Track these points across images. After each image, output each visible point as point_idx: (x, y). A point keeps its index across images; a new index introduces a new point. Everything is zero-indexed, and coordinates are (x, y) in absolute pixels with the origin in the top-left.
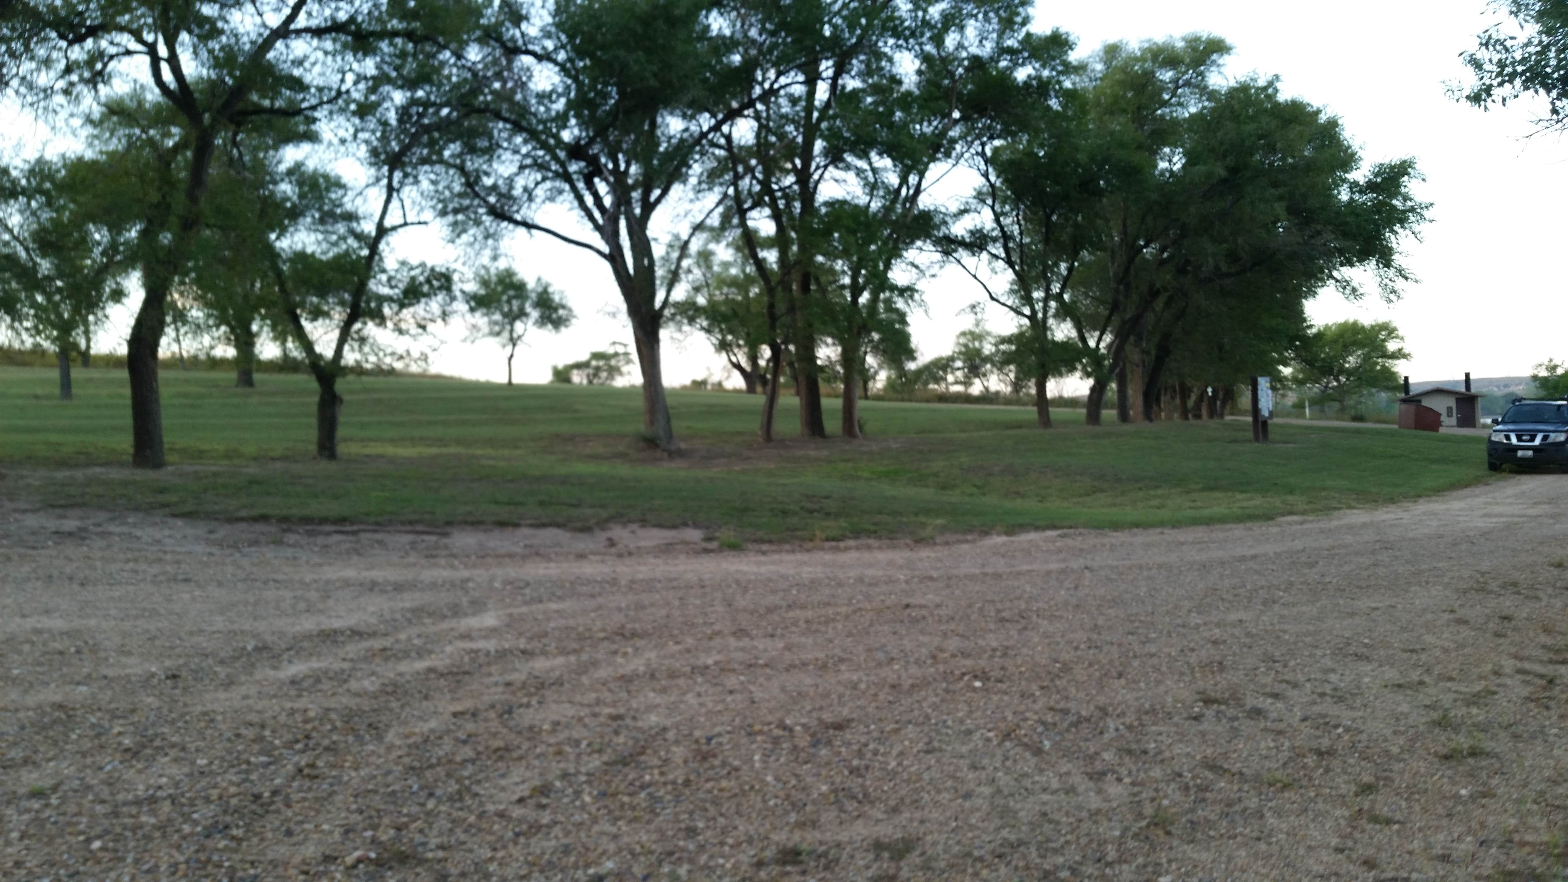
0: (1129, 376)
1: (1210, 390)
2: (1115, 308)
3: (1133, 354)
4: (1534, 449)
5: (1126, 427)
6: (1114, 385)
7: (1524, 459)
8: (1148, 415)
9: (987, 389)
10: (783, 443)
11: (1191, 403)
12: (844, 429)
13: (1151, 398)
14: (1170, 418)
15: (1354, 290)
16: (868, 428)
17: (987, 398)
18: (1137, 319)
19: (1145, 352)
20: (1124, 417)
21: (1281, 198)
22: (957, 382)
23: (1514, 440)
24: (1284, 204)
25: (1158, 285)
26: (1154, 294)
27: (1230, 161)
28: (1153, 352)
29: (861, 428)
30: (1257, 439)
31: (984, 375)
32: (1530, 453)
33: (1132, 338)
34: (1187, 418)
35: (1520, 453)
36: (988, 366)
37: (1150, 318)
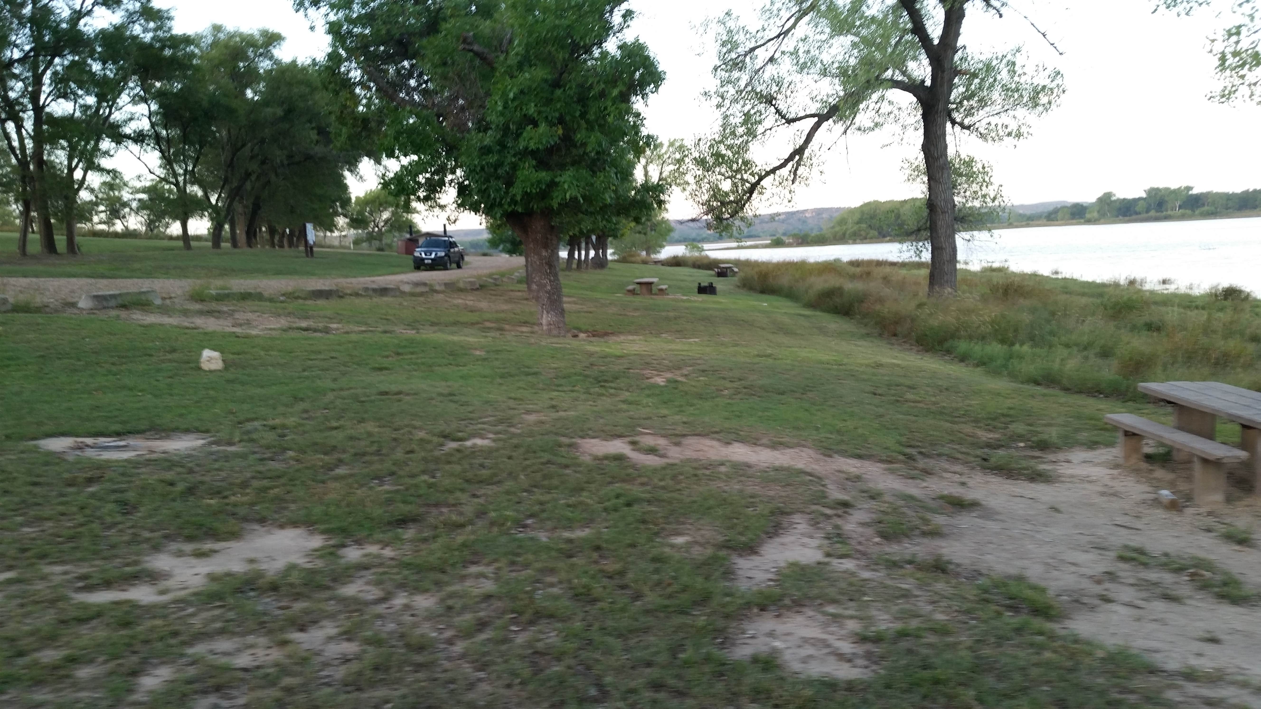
0: (237, 221)
1: (288, 230)
2: (226, 181)
3: (238, 207)
4: (432, 259)
5: (236, 250)
6: (227, 227)
7: (428, 264)
8: (250, 245)
9: (127, 228)
10: (34, 257)
11: (277, 238)
12: (68, 249)
13: (251, 234)
14: (263, 246)
15: (361, 177)
16: (83, 249)
17: (128, 234)
18: (239, 188)
19: (245, 207)
20: (235, 244)
21: (313, 129)
22: (100, 223)
23: (423, 255)
24: (315, 132)
25: (250, 170)
26: (248, 175)
27: (285, 106)
28: (251, 206)
29: (79, 249)
30: (307, 256)
31: (124, 217)
32: (430, 261)
33: (237, 198)
34: (274, 247)
35: (426, 261)
36: (127, 210)
37: (248, 186)
